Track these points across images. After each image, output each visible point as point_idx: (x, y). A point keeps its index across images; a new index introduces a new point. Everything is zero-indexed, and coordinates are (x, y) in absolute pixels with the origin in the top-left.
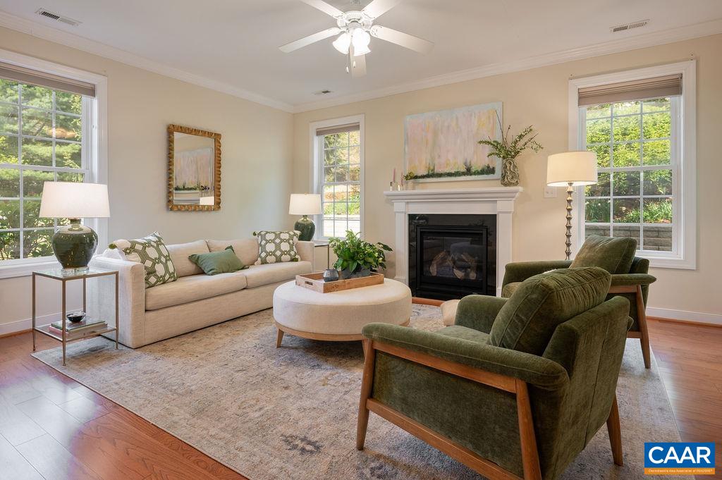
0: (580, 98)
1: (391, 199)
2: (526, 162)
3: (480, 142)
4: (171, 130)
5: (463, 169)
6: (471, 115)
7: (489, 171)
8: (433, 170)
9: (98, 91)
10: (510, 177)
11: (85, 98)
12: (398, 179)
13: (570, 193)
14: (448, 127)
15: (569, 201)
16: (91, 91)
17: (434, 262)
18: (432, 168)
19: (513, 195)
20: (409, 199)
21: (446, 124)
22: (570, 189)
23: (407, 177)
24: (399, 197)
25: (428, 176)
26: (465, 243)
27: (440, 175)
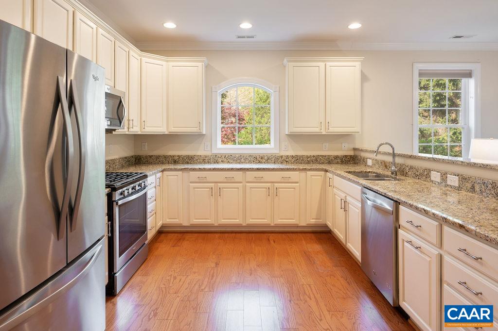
9: (473, 74)
16: (469, 75)
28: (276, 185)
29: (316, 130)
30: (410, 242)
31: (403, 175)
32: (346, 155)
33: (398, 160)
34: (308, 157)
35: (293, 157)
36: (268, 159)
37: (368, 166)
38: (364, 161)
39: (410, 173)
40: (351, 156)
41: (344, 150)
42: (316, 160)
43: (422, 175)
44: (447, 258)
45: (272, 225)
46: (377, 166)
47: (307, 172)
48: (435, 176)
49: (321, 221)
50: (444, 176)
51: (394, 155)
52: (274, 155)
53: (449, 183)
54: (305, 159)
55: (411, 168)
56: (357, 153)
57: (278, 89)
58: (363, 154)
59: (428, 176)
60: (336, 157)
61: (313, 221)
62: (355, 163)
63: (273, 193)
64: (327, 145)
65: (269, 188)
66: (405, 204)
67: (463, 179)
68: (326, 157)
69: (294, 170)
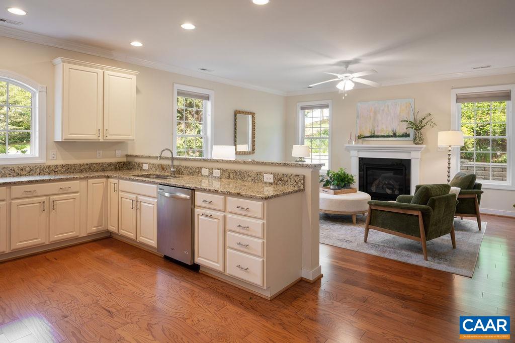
0: (457, 99)
1: (348, 149)
2: (427, 132)
3: (402, 121)
4: (236, 113)
5: (391, 134)
6: (396, 105)
7: (407, 135)
8: (374, 133)
9: (210, 98)
10: (418, 140)
11: (204, 101)
12: (353, 138)
13: (450, 150)
14: (383, 110)
15: (449, 155)
16: (207, 98)
17: (374, 185)
18: (373, 132)
19: (419, 149)
20: (359, 149)
21: (382, 109)
22: (450, 149)
23: (359, 137)
24: (353, 148)
25: (371, 137)
26: (390, 174)
27: (378, 137)
28: (53, 198)
29: (94, 137)
30: (204, 215)
31: (179, 174)
32: (119, 161)
33: (176, 163)
34: (80, 165)
35: (63, 166)
36: (31, 170)
37: (144, 170)
38: (139, 166)
39: (185, 172)
40: (124, 162)
41: (117, 157)
42: (90, 168)
43: (195, 172)
44: (229, 216)
45: (47, 243)
46: (154, 169)
47: (89, 180)
48: (205, 172)
49: (102, 228)
50: (211, 171)
51: (173, 159)
52: (39, 165)
53: (214, 175)
54: (77, 168)
55: (186, 167)
56: (130, 159)
57: (45, 89)
58: (137, 160)
59: (200, 172)
60: (110, 164)
61: (94, 229)
62: (128, 169)
63: (49, 207)
64: (101, 152)
65: (44, 202)
66: (201, 190)
67: (223, 171)
68: (100, 165)
69: (74, 179)
